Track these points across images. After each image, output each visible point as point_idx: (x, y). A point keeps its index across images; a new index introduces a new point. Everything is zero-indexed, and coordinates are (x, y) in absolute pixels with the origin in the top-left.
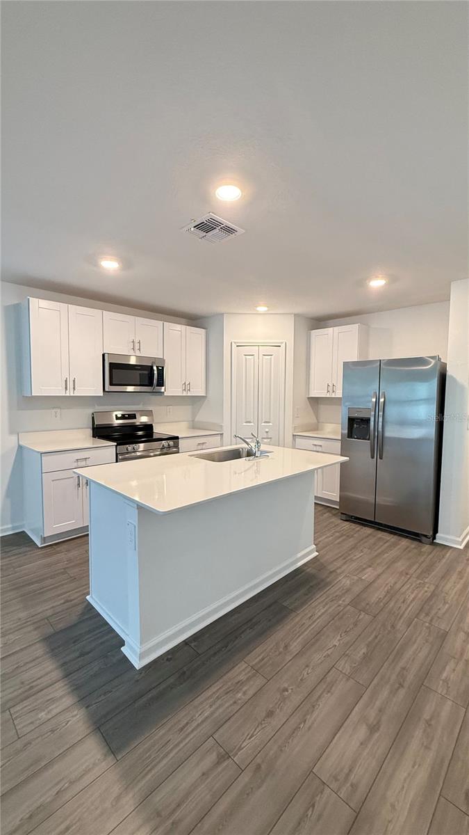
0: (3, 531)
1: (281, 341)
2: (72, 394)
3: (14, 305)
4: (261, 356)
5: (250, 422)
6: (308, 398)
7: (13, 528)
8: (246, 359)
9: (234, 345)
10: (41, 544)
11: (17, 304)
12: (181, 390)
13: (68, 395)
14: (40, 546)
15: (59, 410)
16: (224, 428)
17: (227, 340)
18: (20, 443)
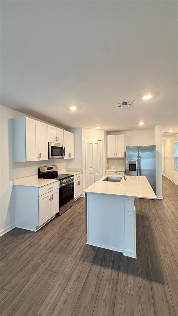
0: (1, 233)
1: (101, 139)
2: (39, 160)
3: (12, 119)
4: (95, 144)
5: (92, 167)
6: (107, 158)
7: (11, 227)
8: (90, 144)
9: (86, 140)
10: (36, 230)
11: (13, 118)
12: (68, 156)
13: (38, 160)
14: (36, 231)
15: (27, 167)
16: (83, 171)
17: (83, 138)
18: (14, 184)
